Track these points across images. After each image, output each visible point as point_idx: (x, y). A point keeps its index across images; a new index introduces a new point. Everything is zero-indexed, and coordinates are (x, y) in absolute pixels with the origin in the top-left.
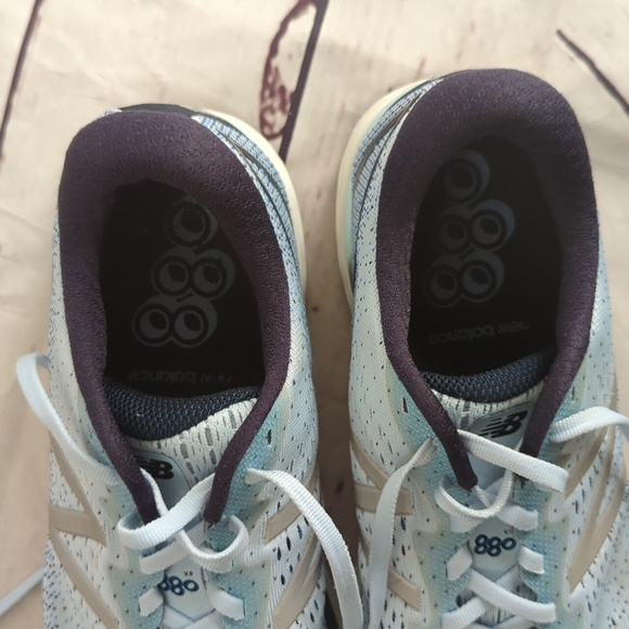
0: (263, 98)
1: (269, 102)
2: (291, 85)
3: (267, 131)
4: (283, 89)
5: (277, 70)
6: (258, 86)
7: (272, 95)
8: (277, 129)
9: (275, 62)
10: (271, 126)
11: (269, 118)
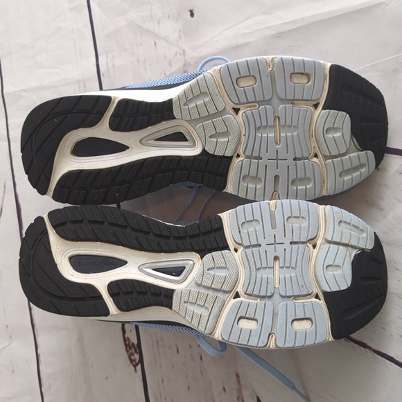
0: (127, 352)
1: (130, 352)
2: (135, 342)
3: (134, 363)
4: (133, 344)
5: (128, 338)
6: (124, 347)
7: (130, 349)
8: (137, 361)
9: (126, 336)
10: (135, 360)
11: (133, 358)
